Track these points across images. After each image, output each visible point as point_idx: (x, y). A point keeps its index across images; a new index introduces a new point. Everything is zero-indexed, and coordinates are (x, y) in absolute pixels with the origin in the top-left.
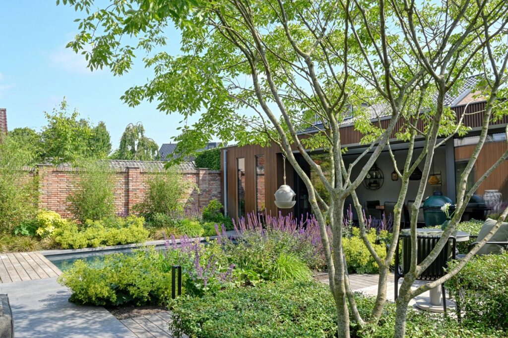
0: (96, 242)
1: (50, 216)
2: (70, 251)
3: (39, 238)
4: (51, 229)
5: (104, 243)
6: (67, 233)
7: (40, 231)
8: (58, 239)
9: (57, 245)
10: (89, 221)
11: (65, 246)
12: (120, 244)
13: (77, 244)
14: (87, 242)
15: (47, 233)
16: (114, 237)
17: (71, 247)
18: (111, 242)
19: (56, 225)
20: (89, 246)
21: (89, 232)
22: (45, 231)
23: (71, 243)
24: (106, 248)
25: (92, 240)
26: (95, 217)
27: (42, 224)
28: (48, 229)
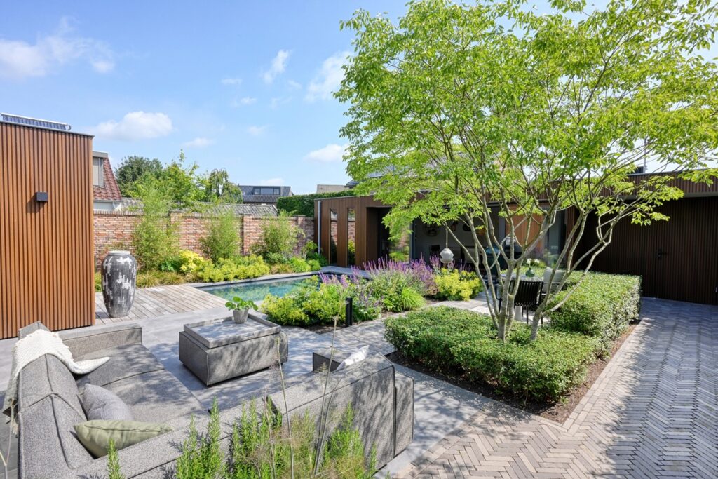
0: (231, 276)
1: (191, 255)
2: (211, 284)
3: (184, 274)
4: (193, 266)
5: (236, 277)
6: (207, 269)
7: (184, 268)
8: (200, 274)
9: (200, 279)
10: (221, 260)
11: (207, 280)
12: (248, 278)
13: (217, 278)
14: (224, 276)
15: (189, 269)
16: (244, 272)
17: (211, 280)
18: (241, 277)
19: (195, 262)
20: (225, 280)
21: (225, 268)
22: (188, 268)
23: (211, 277)
24: (238, 281)
25: (229, 275)
26: (226, 256)
27: (185, 261)
28: (190, 266)
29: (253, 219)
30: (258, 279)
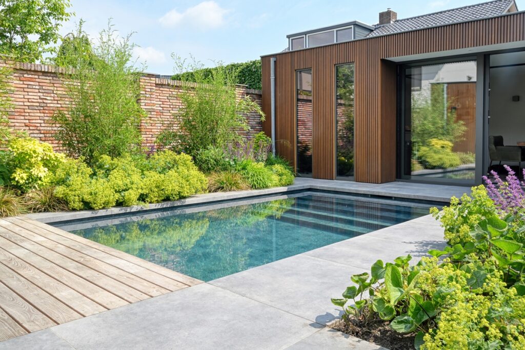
0: (133, 195)
1: (38, 148)
2: (87, 214)
3: (20, 190)
4: (41, 172)
5: (142, 198)
6: (75, 179)
7: (20, 176)
8: (60, 191)
9: (61, 204)
10: (106, 159)
11: (77, 205)
12: (167, 199)
13: (101, 200)
14: (117, 196)
15: (32, 179)
16: (157, 187)
17: (87, 206)
18: (153, 196)
19: (46, 163)
20: (119, 204)
21: (117, 178)
22: (30, 176)
23: (88, 198)
24: (148, 206)
25: (126, 193)
26: (115, 152)
27: (22, 161)
28: (34, 172)
29: (157, 85)
30: (188, 201)
